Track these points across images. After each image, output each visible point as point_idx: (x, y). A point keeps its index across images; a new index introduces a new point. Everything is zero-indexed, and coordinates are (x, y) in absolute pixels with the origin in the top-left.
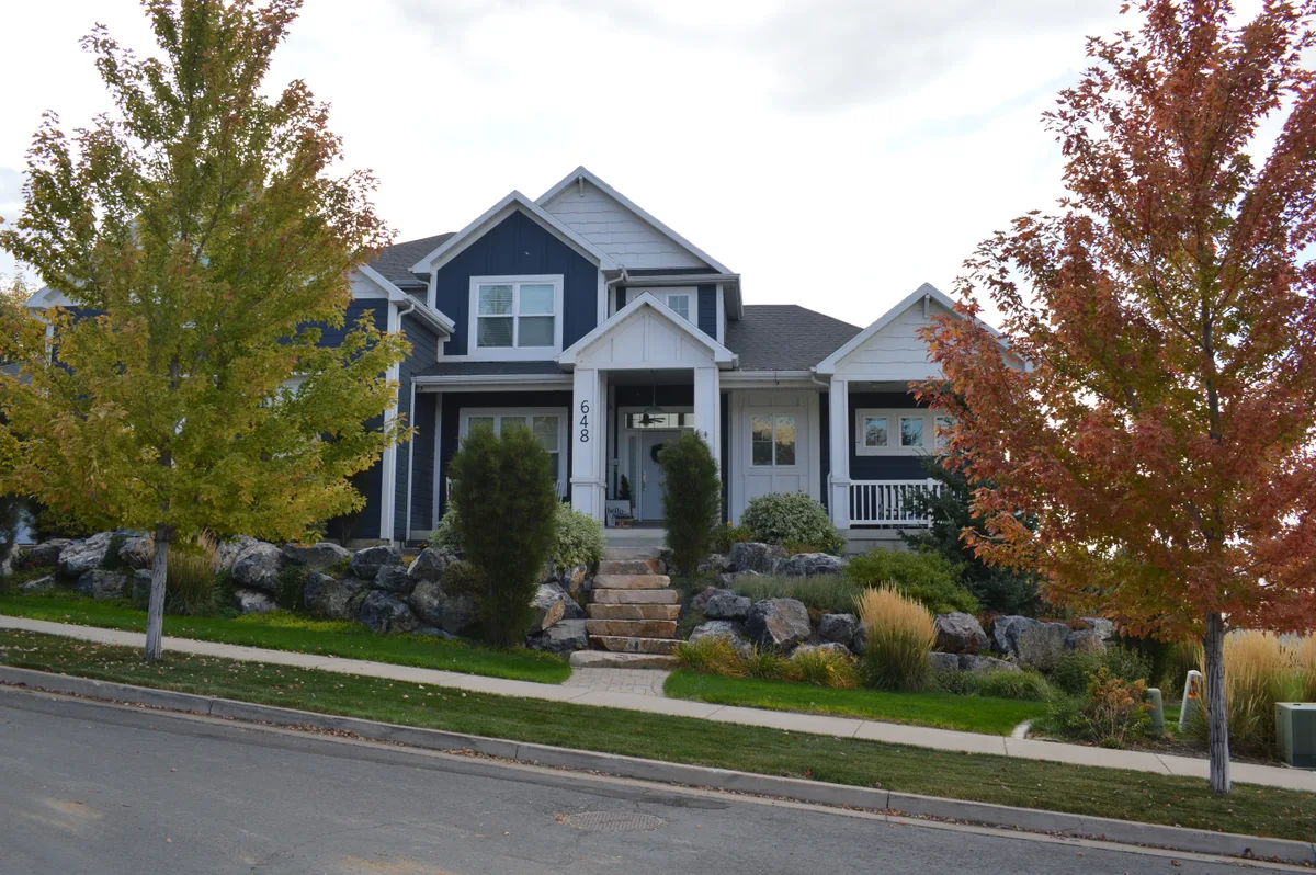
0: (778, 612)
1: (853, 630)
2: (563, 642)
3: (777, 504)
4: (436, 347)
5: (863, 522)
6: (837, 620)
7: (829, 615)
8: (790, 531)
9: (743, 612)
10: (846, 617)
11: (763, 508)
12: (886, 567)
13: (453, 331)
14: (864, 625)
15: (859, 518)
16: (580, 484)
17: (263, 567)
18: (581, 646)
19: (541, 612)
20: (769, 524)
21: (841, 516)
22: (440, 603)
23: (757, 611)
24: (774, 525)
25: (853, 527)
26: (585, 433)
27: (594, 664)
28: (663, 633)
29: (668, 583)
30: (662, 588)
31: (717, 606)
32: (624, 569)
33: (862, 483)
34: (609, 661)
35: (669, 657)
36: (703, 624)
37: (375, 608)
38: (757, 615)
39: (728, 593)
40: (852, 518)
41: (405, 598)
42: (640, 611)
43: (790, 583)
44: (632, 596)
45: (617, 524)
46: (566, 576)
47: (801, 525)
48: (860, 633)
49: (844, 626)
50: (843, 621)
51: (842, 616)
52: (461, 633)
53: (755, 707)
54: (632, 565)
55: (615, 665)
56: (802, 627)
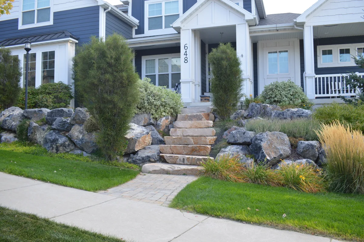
0: (269, 140)
1: (318, 151)
2: (143, 158)
3: (277, 86)
4: (132, 31)
5: (322, 95)
6: (308, 144)
7: (303, 141)
8: (284, 99)
9: (249, 140)
10: (314, 143)
11: (270, 89)
12: (338, 113)
13: (138, 24)
14: (325, 148)
15: (320, 93)
16: (185, 82)
17: (14, 121)
18: (153, 160)
19: (133, 141)
20: (273, 96)
21: (310, 93)
22: (83, 136)
23: (256, 139)
24: (276, 96)
25: (317, 98)
26: (186, 59)
27: (155, 172)
28: (202, 152)
29: (211, 125)
30: (208, 127)
31: (234, 137)
32: (191, 118)
33: (321, 76)
34: (164, 170)
35: (199, 168)
36: (225, 147)
37: (50, 140)
38: (256, 142)
39: (243, 129)
40: (316, 93)
41: (67, 134)
42: (192, 140)
43: (279, 123)
44: (190, 132)
45: (201, 100)
46: (158, 122)
47: (289, 96)
48: (322, 153)
49: (313, 148)
50: (312, 145)
51: (311, 142)
52: (93, 153)
53: (233, 220)
54: (194, 116)
55: (167, 172)
56: (286, 149)
